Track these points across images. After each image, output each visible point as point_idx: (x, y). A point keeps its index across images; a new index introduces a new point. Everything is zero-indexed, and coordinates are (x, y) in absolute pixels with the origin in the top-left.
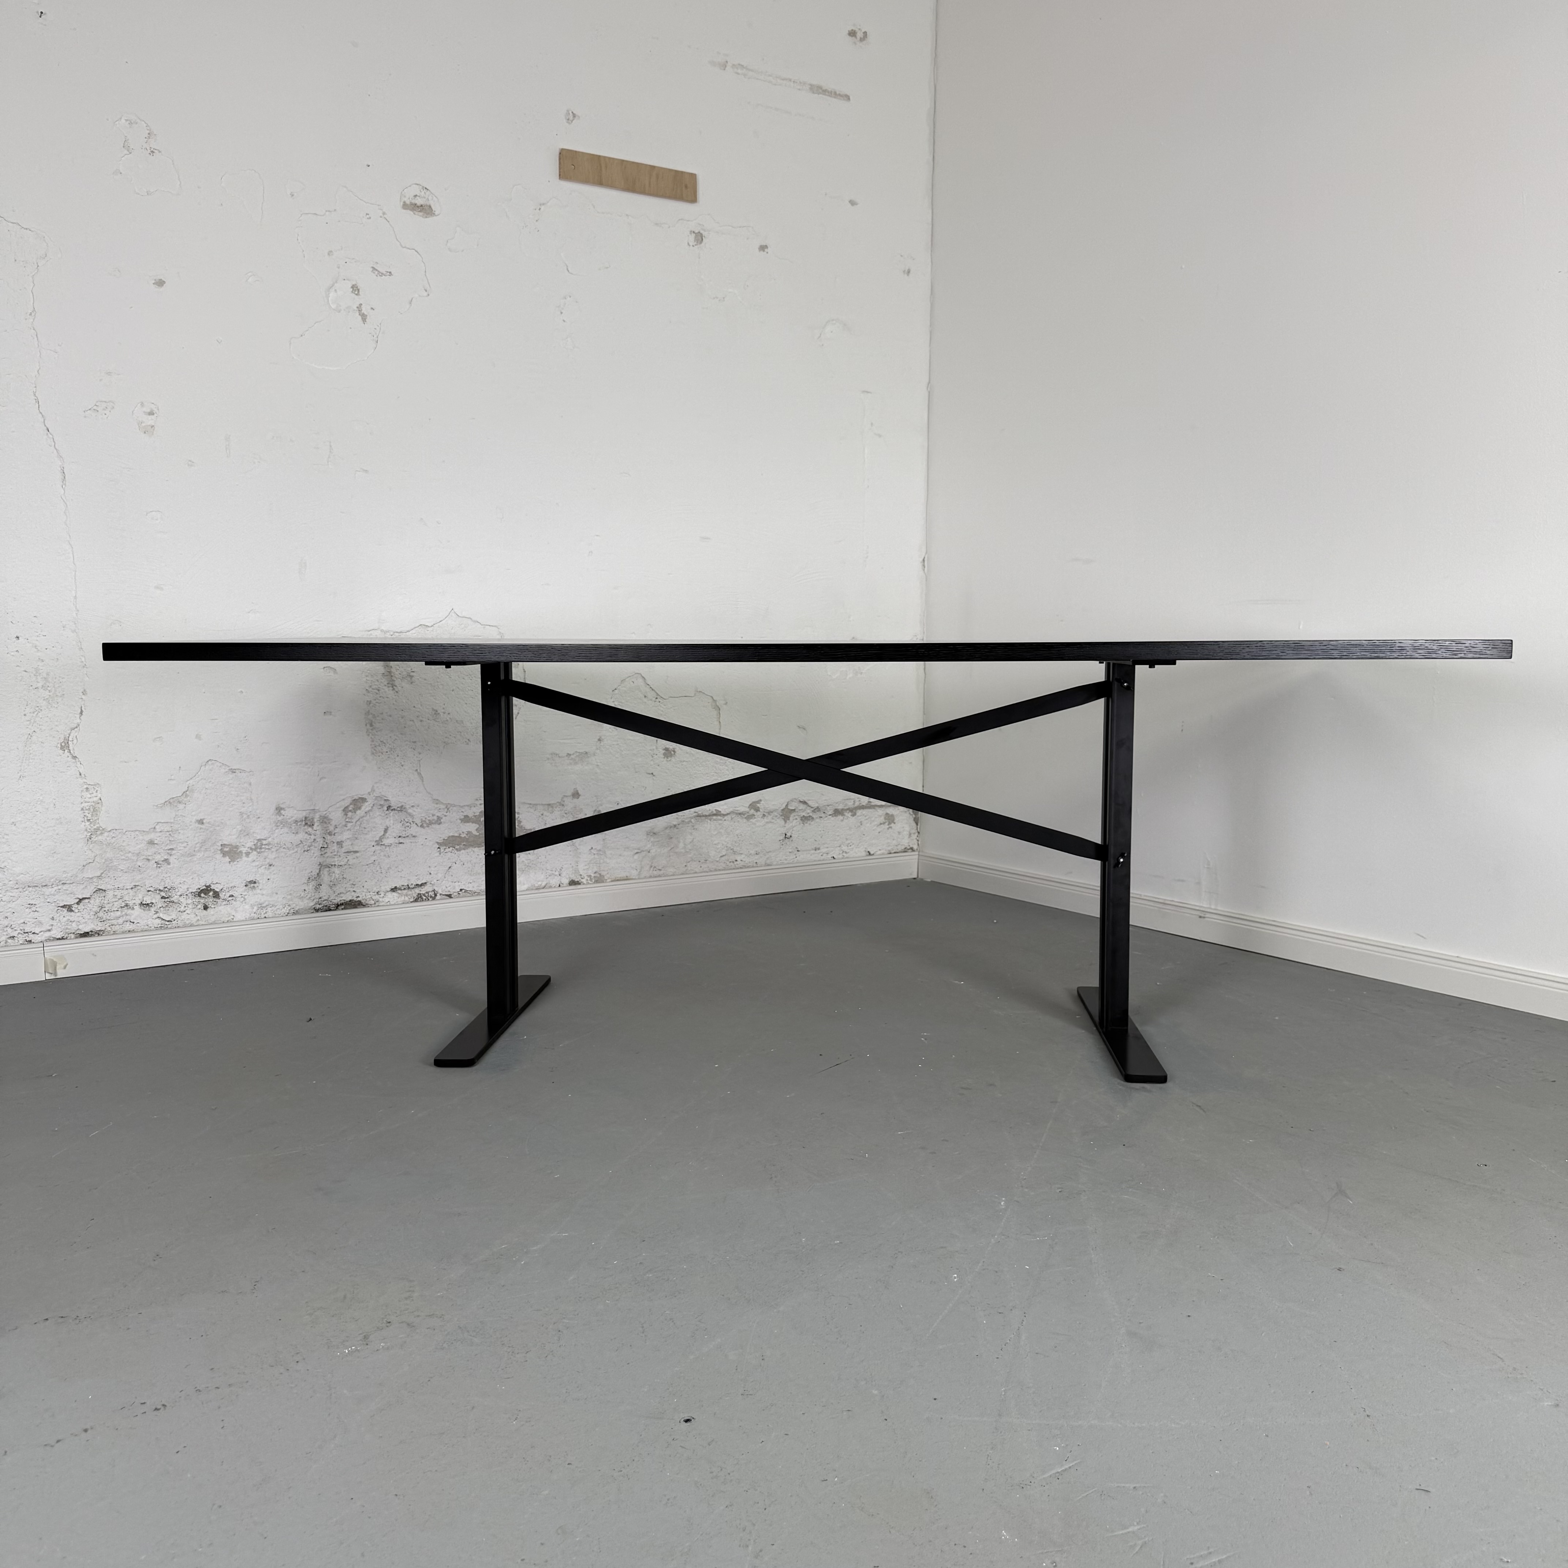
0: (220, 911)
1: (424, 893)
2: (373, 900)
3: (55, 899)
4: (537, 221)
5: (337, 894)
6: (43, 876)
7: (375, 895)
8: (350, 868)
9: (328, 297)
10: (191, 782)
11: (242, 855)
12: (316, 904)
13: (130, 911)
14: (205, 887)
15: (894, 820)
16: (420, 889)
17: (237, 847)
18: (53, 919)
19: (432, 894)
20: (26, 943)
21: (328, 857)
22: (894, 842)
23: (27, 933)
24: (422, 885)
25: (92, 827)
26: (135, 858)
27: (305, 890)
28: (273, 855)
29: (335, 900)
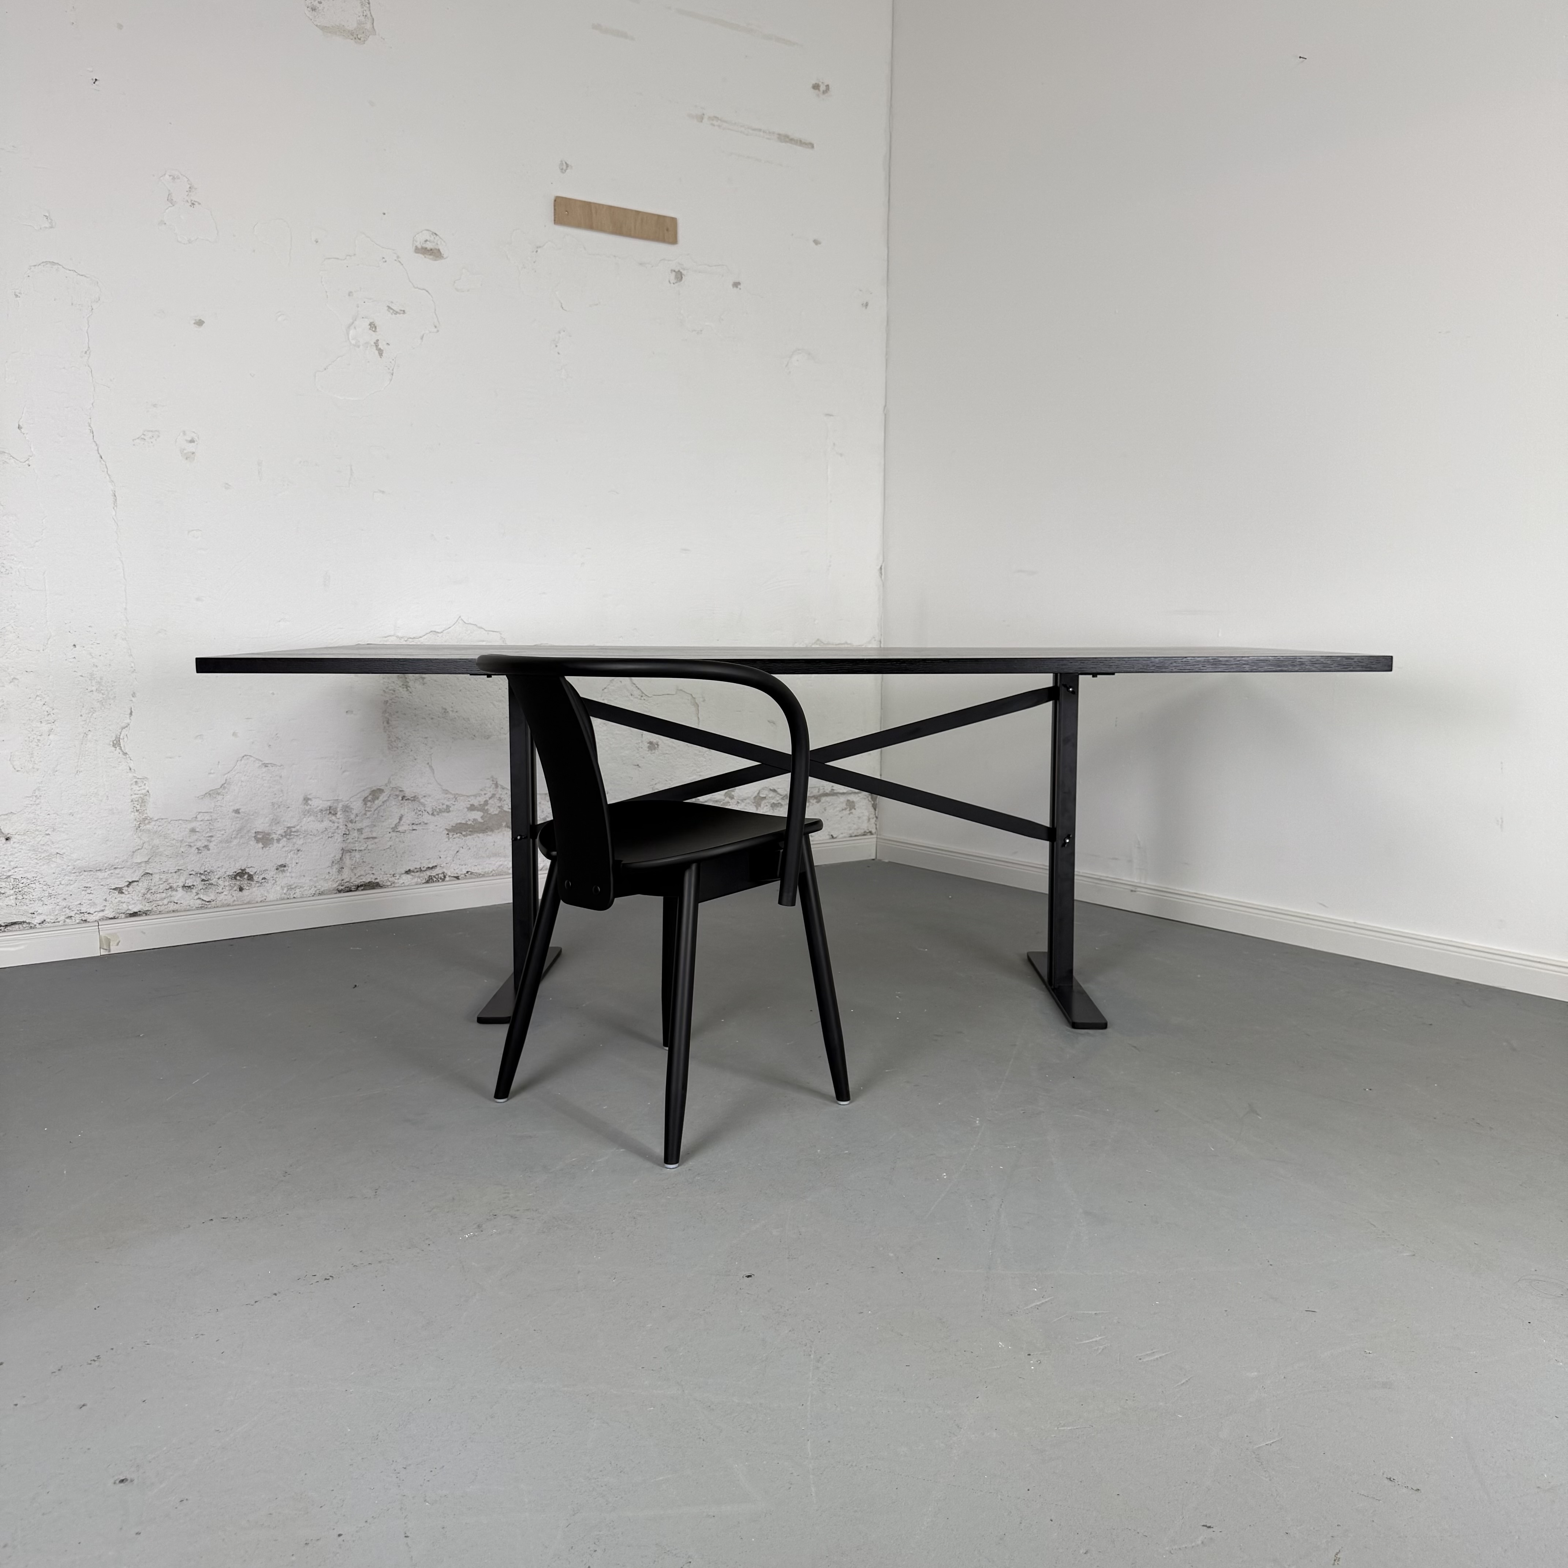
0: (254, 892)
1: (434, 875)
2: (390, 882)
3: (107, 882)
4: (534, 262)
5: (357, 876)
6: (97, 862)
7: (391, 877)
8: (369, 852)
9: (348, 334)
10: (229, 775)
11: (273, 841)
12: (339, 885)
13: (174, 893)
14: (240, 871)
15: (854, 806)
16: (431, 871)
17: (269, 834)
18: (106, 900)
19: (441, 876)
20: (82, 922)
21: (349, 843)
22: (855, 826)
23: (83, 913)
24: (432, 868)
25: (140, 817)
26: (178, 844)
27: (329, 873)
28: (300, 842)
29: (356, 881)
